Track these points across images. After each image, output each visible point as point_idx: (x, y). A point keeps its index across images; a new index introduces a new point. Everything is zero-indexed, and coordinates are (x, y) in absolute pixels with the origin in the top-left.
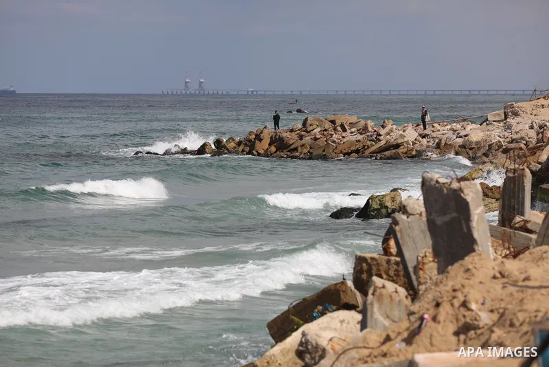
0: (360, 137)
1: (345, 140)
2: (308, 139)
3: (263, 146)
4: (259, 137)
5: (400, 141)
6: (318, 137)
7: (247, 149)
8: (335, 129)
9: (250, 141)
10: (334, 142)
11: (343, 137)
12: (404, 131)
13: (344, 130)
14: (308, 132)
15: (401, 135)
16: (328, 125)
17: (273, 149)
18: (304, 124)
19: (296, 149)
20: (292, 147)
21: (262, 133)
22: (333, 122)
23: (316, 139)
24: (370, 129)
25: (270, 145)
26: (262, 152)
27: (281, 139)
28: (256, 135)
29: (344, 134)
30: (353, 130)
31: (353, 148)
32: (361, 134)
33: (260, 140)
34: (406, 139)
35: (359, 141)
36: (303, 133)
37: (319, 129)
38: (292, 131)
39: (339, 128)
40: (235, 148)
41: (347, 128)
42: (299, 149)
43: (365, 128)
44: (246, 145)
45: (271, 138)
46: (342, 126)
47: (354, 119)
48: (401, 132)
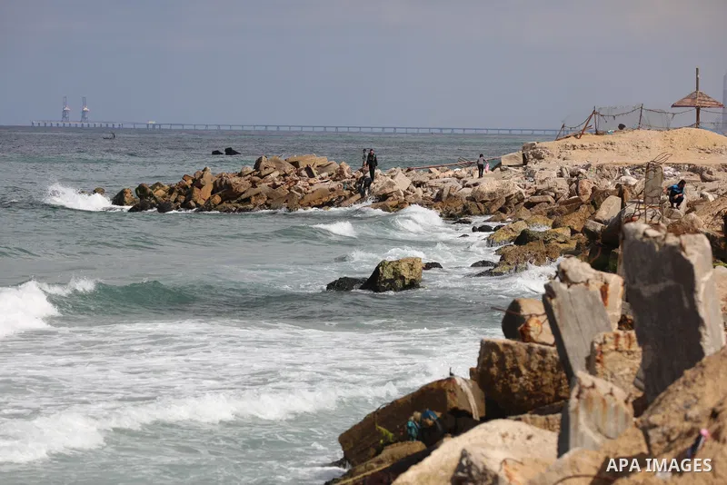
0: (334, 185)
1: (314, 188)
2: (263, 187)
3: (203, 195)
4: (197, 183)
5: (388, 190)
6: (278, 183)
7: (182, 199)
8: (299, 174)
9: (185, 187)
10: (299, 190)
11: (311, 184)
12: (392, 177)
13: (311, 175)
14: (262, 177)
15: (389, 183)
16: (289, 168)
17: (217, 199)
18: (257, 166)
19: (248, 200)
20: (243, 196)
21: (202, 177)
22: (295, 164)
23: (275, 186)
24: (347, 174)
25: (213, 193)
26: (202, 202)
27: (229, 186)
28: (194, 180)
29: (312, 181)
30: (324, 175)
31: (325, 199)
32: (335, 180)
33: (200, 187)
34: (395, 188)
35: (332, 190)
36: (257, 178)
37: (277, 173)
38: (240, 175)
39: (304, 173)
40: (164, 197)
41: (315, 172)
42: (253, 199)
43: (340, 173)
44: (180, 193)
45: (215, 184)
46: (308, 169)
47: (323, 161)
48: (389, 179)
